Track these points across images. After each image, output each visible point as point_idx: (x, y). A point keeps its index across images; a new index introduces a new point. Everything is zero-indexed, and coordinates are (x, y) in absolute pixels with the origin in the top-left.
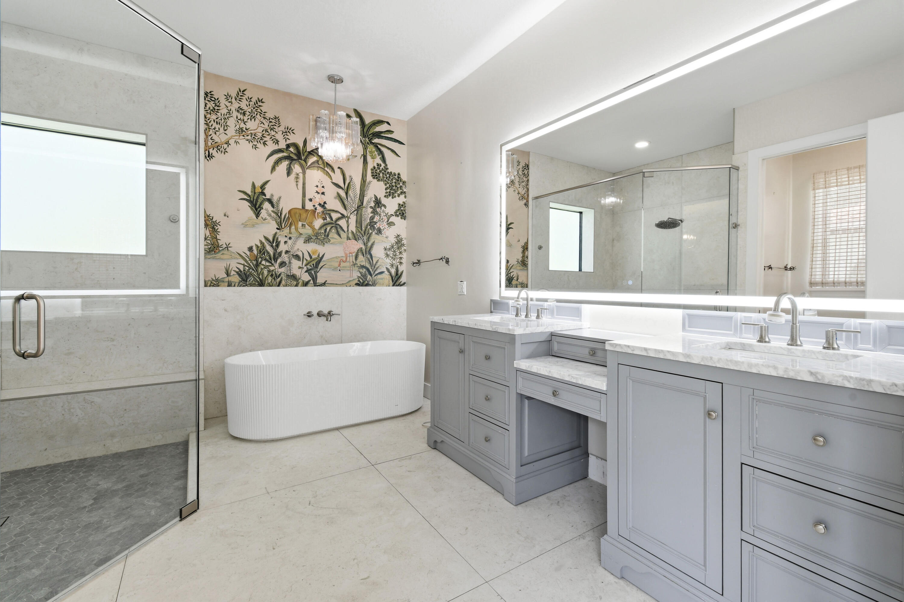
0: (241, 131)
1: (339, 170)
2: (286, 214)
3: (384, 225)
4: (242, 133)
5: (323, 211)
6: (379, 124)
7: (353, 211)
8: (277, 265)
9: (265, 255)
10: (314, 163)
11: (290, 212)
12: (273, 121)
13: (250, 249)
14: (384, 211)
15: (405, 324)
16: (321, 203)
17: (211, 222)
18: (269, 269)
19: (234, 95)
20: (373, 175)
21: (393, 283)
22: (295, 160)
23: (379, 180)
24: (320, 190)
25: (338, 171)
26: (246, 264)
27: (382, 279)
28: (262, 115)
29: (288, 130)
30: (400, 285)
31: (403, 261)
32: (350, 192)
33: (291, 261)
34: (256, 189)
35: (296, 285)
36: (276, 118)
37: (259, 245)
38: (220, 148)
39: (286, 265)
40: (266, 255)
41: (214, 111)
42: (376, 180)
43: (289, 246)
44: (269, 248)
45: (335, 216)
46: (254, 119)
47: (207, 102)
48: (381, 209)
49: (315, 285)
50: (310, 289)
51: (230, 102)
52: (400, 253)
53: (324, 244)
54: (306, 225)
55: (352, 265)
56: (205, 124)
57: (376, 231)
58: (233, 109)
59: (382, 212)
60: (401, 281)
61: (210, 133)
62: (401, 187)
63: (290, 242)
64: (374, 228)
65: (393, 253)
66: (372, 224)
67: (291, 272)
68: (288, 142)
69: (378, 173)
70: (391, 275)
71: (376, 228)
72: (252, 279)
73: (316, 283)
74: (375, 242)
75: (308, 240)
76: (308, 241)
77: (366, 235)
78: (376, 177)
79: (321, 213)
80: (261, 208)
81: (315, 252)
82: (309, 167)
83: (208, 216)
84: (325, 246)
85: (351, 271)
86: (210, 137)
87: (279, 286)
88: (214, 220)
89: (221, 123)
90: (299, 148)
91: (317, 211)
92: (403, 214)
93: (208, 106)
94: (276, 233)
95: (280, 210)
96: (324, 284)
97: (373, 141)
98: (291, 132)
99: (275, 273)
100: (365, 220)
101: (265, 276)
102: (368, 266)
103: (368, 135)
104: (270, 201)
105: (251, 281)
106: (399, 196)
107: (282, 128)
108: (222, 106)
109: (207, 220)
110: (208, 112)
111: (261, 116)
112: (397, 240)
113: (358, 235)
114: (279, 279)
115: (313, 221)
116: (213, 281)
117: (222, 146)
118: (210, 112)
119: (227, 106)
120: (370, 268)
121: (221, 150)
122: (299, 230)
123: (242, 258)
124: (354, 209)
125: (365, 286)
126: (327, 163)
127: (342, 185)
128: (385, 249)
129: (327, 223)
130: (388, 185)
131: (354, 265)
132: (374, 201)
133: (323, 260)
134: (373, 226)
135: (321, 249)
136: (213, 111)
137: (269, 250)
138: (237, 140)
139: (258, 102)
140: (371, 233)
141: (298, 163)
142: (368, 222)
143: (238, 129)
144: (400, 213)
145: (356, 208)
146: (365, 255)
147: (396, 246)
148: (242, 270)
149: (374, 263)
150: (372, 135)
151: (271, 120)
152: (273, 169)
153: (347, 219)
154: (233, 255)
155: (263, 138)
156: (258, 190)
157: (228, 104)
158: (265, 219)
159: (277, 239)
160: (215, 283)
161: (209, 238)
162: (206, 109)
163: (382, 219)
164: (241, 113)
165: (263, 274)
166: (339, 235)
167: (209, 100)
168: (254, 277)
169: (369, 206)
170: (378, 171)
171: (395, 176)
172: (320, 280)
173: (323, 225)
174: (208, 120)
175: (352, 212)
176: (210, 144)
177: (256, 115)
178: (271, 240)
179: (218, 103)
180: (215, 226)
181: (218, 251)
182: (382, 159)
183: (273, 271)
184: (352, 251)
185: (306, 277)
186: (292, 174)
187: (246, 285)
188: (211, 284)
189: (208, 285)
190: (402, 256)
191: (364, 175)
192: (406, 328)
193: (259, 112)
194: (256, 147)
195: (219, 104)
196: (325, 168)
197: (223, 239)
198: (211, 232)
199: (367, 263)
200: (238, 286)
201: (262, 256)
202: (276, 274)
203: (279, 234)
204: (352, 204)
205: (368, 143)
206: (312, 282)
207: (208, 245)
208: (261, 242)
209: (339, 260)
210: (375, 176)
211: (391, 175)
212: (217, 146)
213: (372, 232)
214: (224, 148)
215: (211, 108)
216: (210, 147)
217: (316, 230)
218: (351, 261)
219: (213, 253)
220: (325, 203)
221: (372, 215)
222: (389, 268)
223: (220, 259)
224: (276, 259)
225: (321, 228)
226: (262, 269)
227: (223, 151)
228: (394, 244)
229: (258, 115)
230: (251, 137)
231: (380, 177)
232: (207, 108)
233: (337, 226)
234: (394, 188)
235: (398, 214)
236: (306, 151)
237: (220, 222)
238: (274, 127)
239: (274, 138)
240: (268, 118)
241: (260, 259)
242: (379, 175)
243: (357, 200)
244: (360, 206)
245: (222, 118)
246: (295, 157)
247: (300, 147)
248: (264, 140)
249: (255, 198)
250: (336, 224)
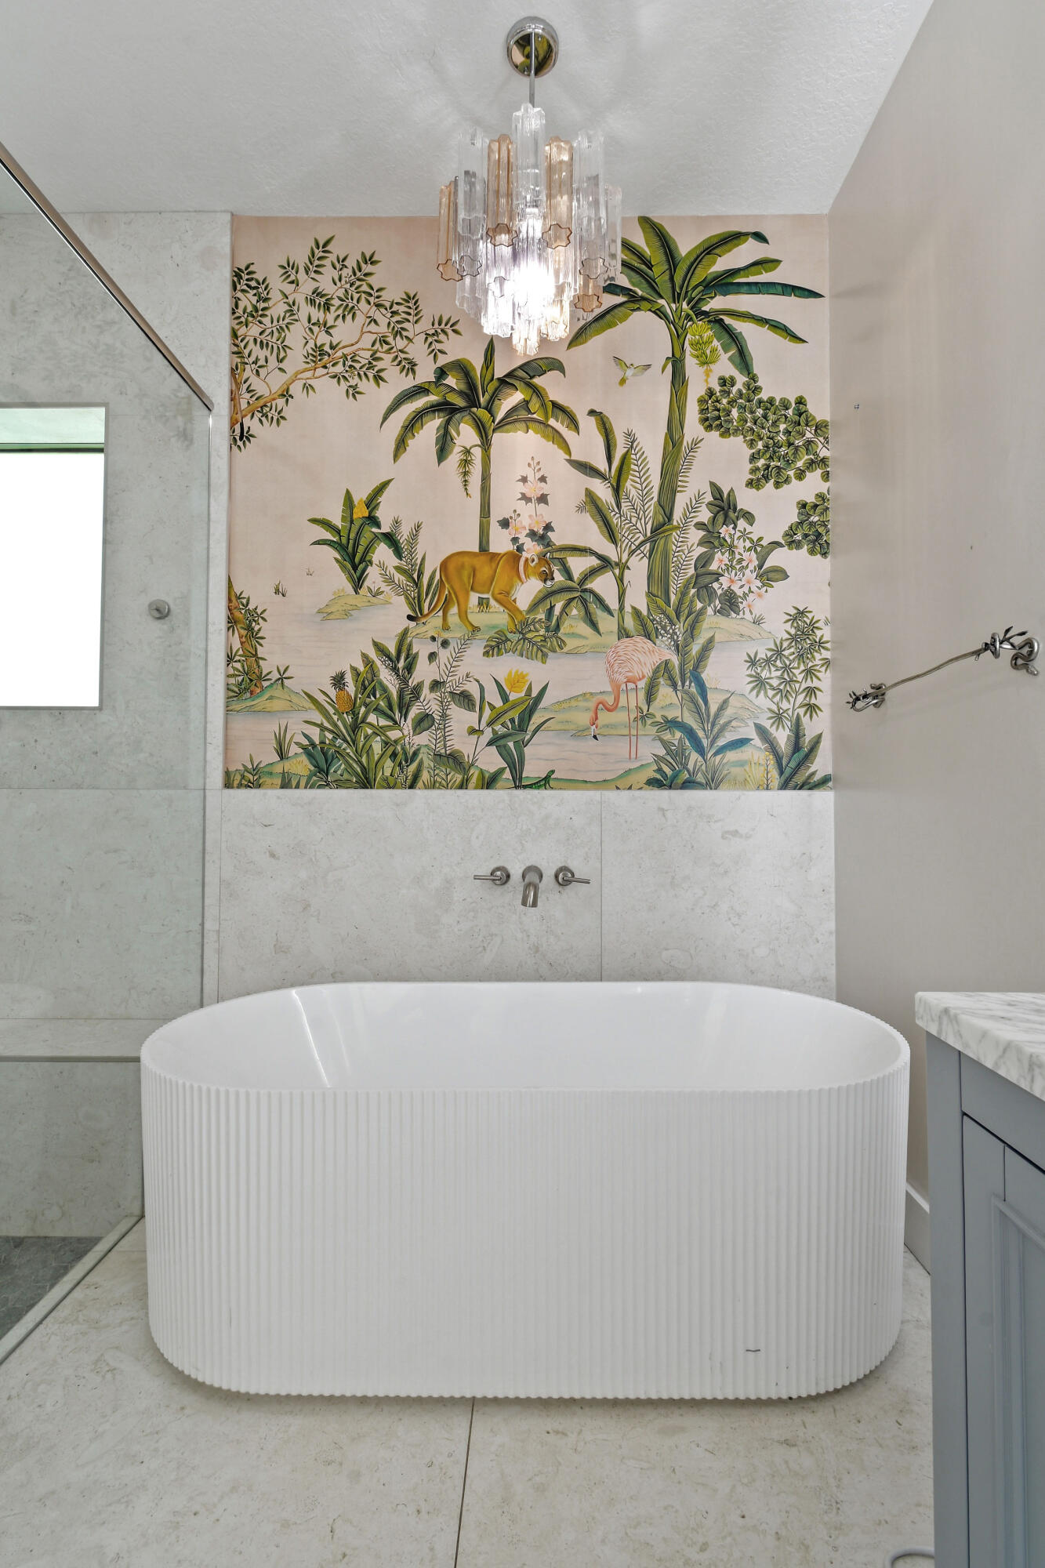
0: (320, 355)
1: (592, 419)
2: (434, 573)
3: (748, 582)
4: (320, 360)
5: (541, 553)
6: (725, 247)
7: (637, 543)
8: (408, 726)
9: (375, 697)
10: (514, 410)
11: (444, 565)
12: (402, 309)
13: (338, 681)
14: (744, 535)
15: (832, 925)
16: (535, 530)
17: (243, 611)
18: (387, 736)
19: (301, 259)
20: (707, 419)
21: (784, 777)
22: (460, 410)
23: (726, 433)
24: (533, 489)
25: (588, 424)
26: (326, 724)
27: (741, 764)
28: (372, 299)
29: (443, 326)
30: (809, 785)
31: (823, 700)
32: (630, 486)
33: (448, 712)
34: (355, 510)
35: (463, 785)
36: (408, 298)
37: (361, 668)
38: (268, 409)
39: (433, 724)
40: (378, 696)
41: (257, 313)
42: (715, 434)
43: (442, 667)
44: (386, 676)
45: (579, 565)
46: (351, 315)
47: (239, 295)
48: (734, 528)
49: (518, 783)
50: (501, 797)
51: (292, 282)
52: (810, 672)
53: (545, 655)
54: (492, 602)
55: (636, 719)
56: (233, 353)
57: (717, 602)
58: (300, 299)
59: (739, 538)
60: (811, 770)
61: (245, 377)
62: (809, 442)
63: (444, 655)
64: (711, 594)
65: (779, 673)
66: (703, 580)
67: (449, 744)
68: (443, 360)
69: (724, 410)
70: (773, 747)
71: (719, 592)
72: (343, 766)
73: (521, 778)
74: (717, 638)
75: (496, 646)
76: (496, 649)
77: (682, 619)
78: (718, 422)
79: (536, 560)
80: (366, 561)
81: (517, 680)
82: (501, 426)
83: (239, 598)
84: (548, 660)
85: (634, 739)
86: (245, 386)
87: (412, 787)
88: (251, 607)
89: (270, 344)
90: (472, 374)
91: (525, 555)
92: (819, 535)
93: (241, 305)
94: (406, 632)
95: (419, 562)
96: (544, 782)
97: (706, 308)
98: (450, 332)
99: (403, 749)
100: (678, 569)
101: (376, 757)
102: (690, 720)
103: (687, 292)
104: (390, 539)
105: (339, 772)
106: (800, 475)
107: (425, 325)
108: (275, 296)
109: (236, 608)
110: (243, 319)
111: (369, 303)
112: (797, 628)
113: (654, 620)
114: (413, 767)
115: (512, 587)
116: (246, 774)
117: (274, 403)
118: (246, 320)
119: (285, 295)
120: (695, 726)
121: (270, 416)
122: (470, 617)
123: (317, 708)
124: (642, 538)
125: (681, 789)
126: (555, 405)
127: (602, 465)
128: (752, 662)
129: (553, 589)
130: (760, 445)
131: (643, 718)
132: (710, 504)
133: (541, 705)
134: (706, 587)
135: (538, 673)
136: (253, 316)
137: (385, 682)
138: (309, 382)
139: (363, 266)
140: (702, 612)
141: (468, 418)
142: (689, 575)
143: (311, 351)
144: (806, 536)
145: (649, 534)
146: (680, 683)
147: (792, 650)
148: (317, 743)
149: (713, 709)
150: (701, 288)
151: (395, 308)
152: (401, 445)
153: (617, 571)
154: (295, 699)
155: (374, 363)
156: (361, 512)
157: (289, 288)
158: (379, 593)
159: (410, 645)
160: (251, 777)
161: (240, 656)
162: (237, 315)
163: (740, 561)
164: (320, 304)
165: (369, 752)
166: (594, 625)
167: (245, 287)
168: (347, 761)
169: (693, 523)
170: (725, 401)
171: (787, 409)
172: (533, 770)
173: (542, 595)
174: (242, 341)
175: (633, 547)
176: (244, 405)
177: (358, 302)
178: (393, 650)
179: (265, 293)
180: (254, 623)
181: (258, 690)
182: (738, 359)
183: (396, 741)
184: (637, 671)
185: (491, 761)
186: (451, 452)
187: (328, 785)
188: (241, 780)
189: (236, 783)
190: (816, 683)
191: (676, 422)
192: (833, 939)
193: (364, 292)
194: (358, 393)
195: (267, 294)
196: (547, 419)
197: (271, 657)
198: (244, 639)
199: (686, 714)
200: (306, 788)
201: (368, 700)
202: (405, 753)
203: (414, 634)
204: (634, 520)
205: (688, 316)
206: (507, 774)
207: (237, 675)
208: (365, 657)
209: (592, 704)
210: (715, 419)
211: (772, 409)
212: (262, 407)
213: (704, 609)
214: (278, 410)
215: (249, 309)
216: (244, 413)
217: (521, 612)
218: (633, 705)
219: (248, 695)
220: (548, 527)
221: (702, 550)
222: (768, 728)
223: (264, 711)
224: (404, 708)
225: (534, 606)
226: (367, 737)
227: (275, 418)
228: (785, 644)
229: (363, 301)
230: (344, 365)
231: (730, 421)
232: (240, 311)
233: (587, 596)
234: (783, 450)
235: (798, 537)
236: (492, 379)
237: (265, 610)
238: (405, 325)
239: (403, 356)
240: (388, 305)
241: (363, 709)
242: (728, 413)
243: (652, 507)
244: (662, 527)
245: (274, 329)
246: (460, 402)
247: (474, 369)
248: (376, 369)
249: (352, 536)
250: (585, 591)
